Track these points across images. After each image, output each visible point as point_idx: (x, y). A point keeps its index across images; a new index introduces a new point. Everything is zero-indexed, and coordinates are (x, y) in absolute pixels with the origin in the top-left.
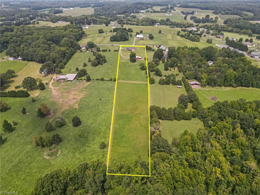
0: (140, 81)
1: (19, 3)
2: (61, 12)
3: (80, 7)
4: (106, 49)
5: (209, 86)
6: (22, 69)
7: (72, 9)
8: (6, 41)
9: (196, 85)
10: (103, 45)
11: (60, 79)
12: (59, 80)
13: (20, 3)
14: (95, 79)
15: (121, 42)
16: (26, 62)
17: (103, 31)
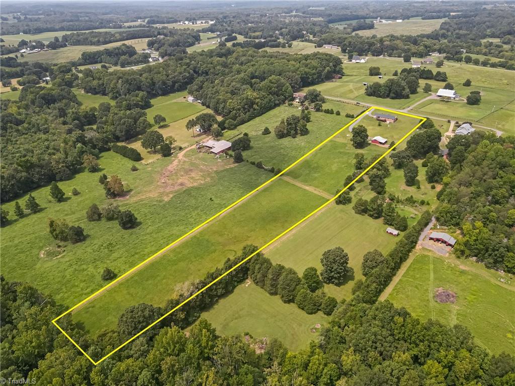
0: (325, 190)
1: (323, 8)
2: (371, 27)
3: (423, 17)
4: (332, 110)
5: (477, 262)
6: (184, 118)
7: (401, 21)
8: (206, 70)
9: (443, 245)
10: (338, 99)
11: (206, 146)
12: (203, 147)
13: (325, 9)
14: (250, 161)
15: (388, 99)
16: (205, 107)
17: (380, 71)
